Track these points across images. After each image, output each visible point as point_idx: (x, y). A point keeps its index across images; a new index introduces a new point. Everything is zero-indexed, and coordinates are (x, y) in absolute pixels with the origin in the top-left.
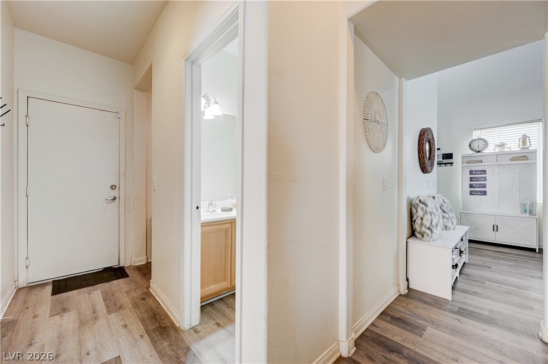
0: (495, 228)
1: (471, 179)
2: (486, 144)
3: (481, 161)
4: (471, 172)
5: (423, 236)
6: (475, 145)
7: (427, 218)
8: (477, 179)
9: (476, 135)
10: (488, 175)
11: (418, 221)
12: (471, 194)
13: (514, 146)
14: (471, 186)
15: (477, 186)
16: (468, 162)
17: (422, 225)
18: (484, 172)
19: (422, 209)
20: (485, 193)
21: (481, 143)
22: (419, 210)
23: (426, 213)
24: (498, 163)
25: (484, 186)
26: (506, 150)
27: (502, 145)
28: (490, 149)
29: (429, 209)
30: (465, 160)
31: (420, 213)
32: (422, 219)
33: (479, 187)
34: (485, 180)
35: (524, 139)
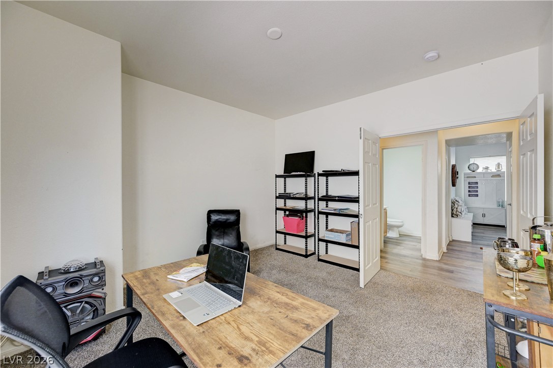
0: (484, 215)
1: (469, 187)
2: (478, 167)
3: (475, 177)
4: (469, 183)
5: (457, 216)
6: (471, 167)
7: (459, 207)
8: (473, 187)
9: (472, 161)
10: (479, 185)
11: (455, 210)
12: (469, 196)
13: (493, 169)
14: (469, 191)
15: (473, 191)
16: (467, 177)
17: (457, 211)
18: (477, 183)
19: (457, 204)
20: (477, 196)
21: (475, 167)
22: (456, 205)
23: (459, 206)
24: (484, 179)
25: (477, 191)
26: (489, 171)
27: (487, 168)
28: (480, 170)
29: (460, 204)
30: (466, 176)
31: (456, 206)
32: (457, 208)
33: (474, 192)
34: (477, 188)
35: (499, 165)
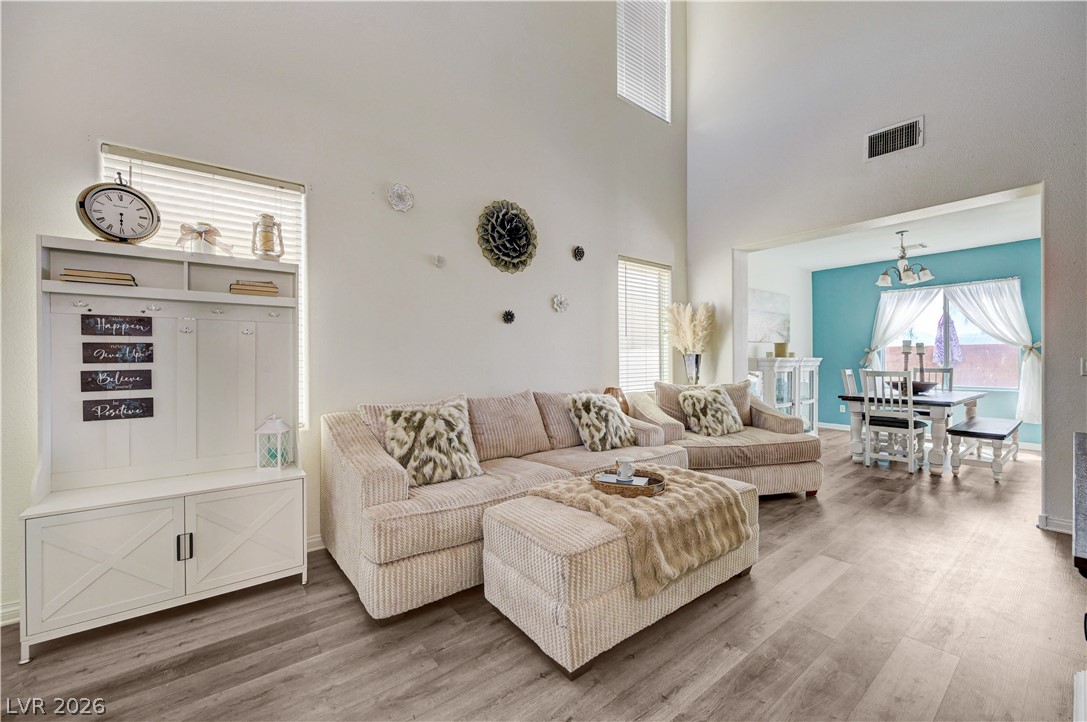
0: (185, 547)
1: (90, 353)
2: (152, 218)
3: (133, 282)
4: (88, 323)
6: (104, 210)
8: (113, 353)
9: (111, 169)
10: (158, 339)
12: (89, 416)
13: (238, 245)
14: (89, 382)
15: (115, 380)
18: (144, 324)
20: (146, 408)
21: (132, 211)
24: (193, 296)
25: (146, 381)
26: (218, 252)
27: (206, 234)
28: (163, 240)
30: (59, 266)
33: (123, 386)
34: (149, 357)
35: (268, 225)
